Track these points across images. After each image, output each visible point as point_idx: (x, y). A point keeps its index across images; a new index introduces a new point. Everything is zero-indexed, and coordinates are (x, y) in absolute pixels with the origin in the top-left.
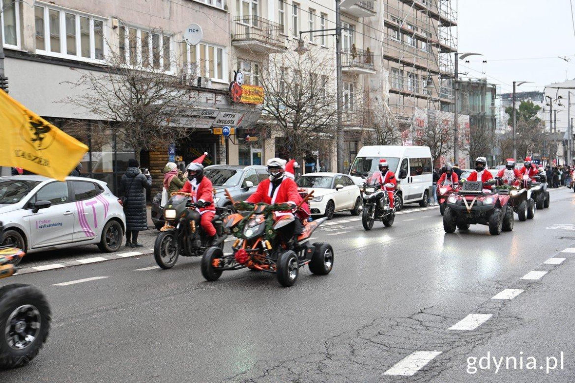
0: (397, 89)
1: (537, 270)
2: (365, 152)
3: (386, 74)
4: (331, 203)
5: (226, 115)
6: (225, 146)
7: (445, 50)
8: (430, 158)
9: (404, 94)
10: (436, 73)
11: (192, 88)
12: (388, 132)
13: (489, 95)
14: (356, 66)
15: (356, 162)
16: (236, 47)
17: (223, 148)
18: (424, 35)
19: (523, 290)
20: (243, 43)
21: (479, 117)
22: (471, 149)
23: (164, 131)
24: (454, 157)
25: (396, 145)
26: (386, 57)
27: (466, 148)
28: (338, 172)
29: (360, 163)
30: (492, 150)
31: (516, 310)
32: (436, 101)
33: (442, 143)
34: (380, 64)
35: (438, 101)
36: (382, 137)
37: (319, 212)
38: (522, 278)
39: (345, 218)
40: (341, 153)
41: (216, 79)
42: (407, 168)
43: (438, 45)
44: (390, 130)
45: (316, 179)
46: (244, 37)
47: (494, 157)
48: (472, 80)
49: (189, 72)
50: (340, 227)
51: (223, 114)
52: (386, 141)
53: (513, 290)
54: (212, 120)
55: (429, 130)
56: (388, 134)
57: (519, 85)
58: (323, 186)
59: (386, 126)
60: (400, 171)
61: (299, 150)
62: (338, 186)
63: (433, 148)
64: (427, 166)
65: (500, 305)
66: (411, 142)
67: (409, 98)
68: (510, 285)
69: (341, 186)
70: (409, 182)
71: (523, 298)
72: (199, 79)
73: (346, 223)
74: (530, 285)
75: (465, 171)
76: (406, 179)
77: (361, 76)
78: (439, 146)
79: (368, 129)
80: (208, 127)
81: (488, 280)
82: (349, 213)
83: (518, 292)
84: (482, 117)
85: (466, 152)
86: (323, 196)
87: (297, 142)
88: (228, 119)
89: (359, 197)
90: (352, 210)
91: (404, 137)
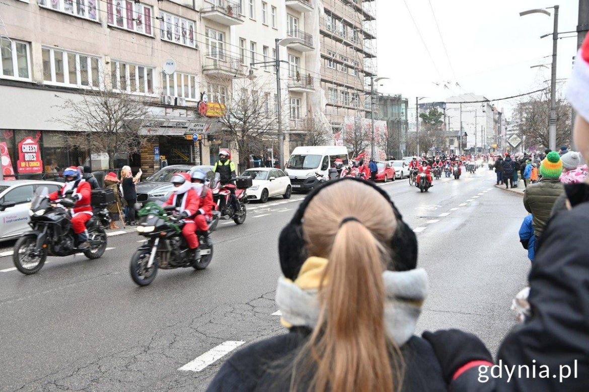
0: (332, 103)
3: (323, 92)
4: (266, 191)
5: (196, 126)
6: (199, 147)
7: (368, 74)
9: (338, 107)
10: (362, 91)
11: (168, 106)
13: (403, 106)
14: (300, 87)
16: (207, 75)
17: (197, 149)
18: (353, 64)
20: (210, 72)
21: (396, 121)
23: (129, 142)
24: (372, 152)
25: (325, 145)
26: (322, 80)
27: (382, 144)
28: (275, 168)
29: (295, 159)
30: (400, 146)
32: (362, 111)
34: (319, 85)
35: (363, 111)
37: (256, 197)
39: (274, 202)
41: (190, 99)
42: (328, 163)
43: (362, 71)
45: (258, 172)
46: (213, 67)
48: (390, 95)
49: (169, 94)
50: (269, 209)
51: (193, 124)
54: (185, 129)
57: (420, 99)
60: (322, 165)
62: (271, 178)
66: (342, 141)
67: (342, 109)
69: (274, 178)
72: (176, 99)
73: (276, 206)
77: (305, 94)
80: (182, 134)
82: (282, 196)
84: (398, 121)
85: (382, 147)
86: (259, 186)
88: (197, 128)
89: (289, 185)
90: (283, 195)
91: (337, 138)
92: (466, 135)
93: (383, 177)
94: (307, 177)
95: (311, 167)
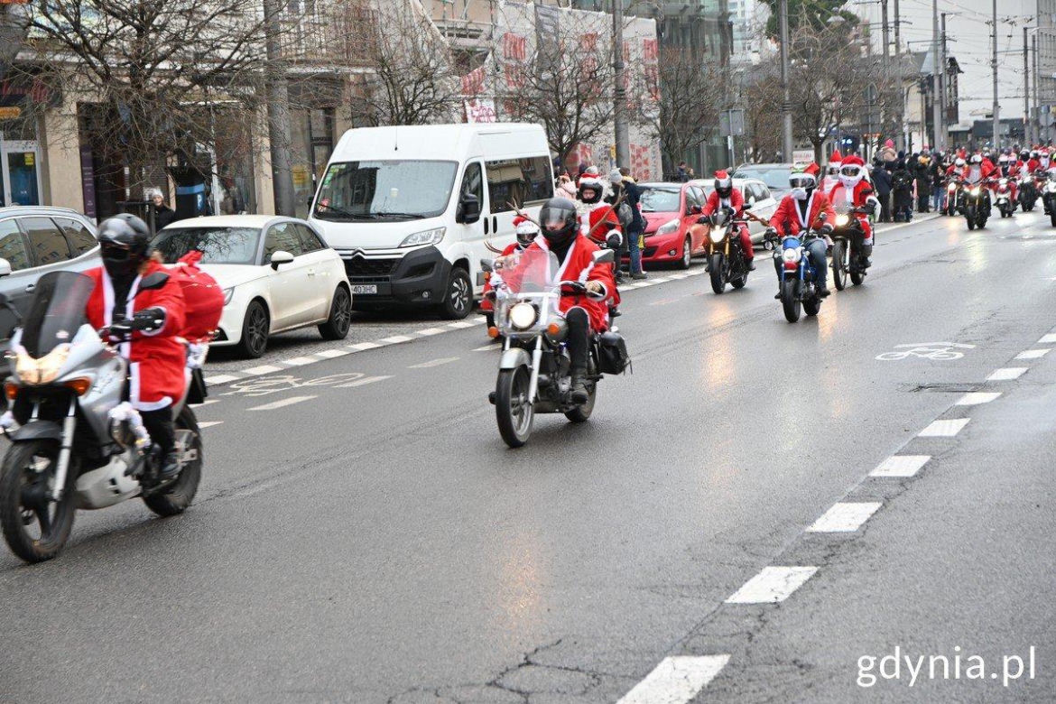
1: (851, 498)
2: (356, 145)
4: (259, 308)
8: (546, 158)
12: (420, 81)
15: (329, 178)
19: (814, 569)
21: (684, 20)
22: (663, 117)
24: (618, 147)
27: (649, 115)
28: (278, 213)
29: (342, 179)
30: (723, 121)
31: (794, 638)
33: (579, 106)
36: (402, 96)
37: (223, 336)
38: (810, 529)
39: (302, 350)
40: (284, 153)
42: (479, 190)
44: (427, 75)
45: (211, 235)
47: (730, 139)
50: (289, 379)
52: (416, 107)
53: (785, 570)
55: (541, 70)
56: (421, 87)
58: (232, 257)
59: (414, 64)
60: (461, 201)
61: (151, 148)
62: (278, 255)
63: (555, 121)
64: (538, 177)
65: (750, 623)
66: (490, 105)
68: (778, 553)
69: (287, 255)
70: (486, 231)
71: (812, 596)
73: (306, 366)
74: (832, 550)
75: (649, 189)
76: (479, 225)
78: (571, 117)
79: (360, 71)
81: (717, 540)
82: (315, 332)
83: (802, 574)
84: (692, 19)
85: (650, 129)
86: (233, 288)
87: (144, 126)
89: (343, 284)
90: (321, 326)
91: (474, 91)
92: (953, 67)
93: (677, 245)
94: (406, 251)
95: (419, 212)
